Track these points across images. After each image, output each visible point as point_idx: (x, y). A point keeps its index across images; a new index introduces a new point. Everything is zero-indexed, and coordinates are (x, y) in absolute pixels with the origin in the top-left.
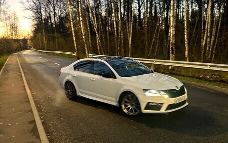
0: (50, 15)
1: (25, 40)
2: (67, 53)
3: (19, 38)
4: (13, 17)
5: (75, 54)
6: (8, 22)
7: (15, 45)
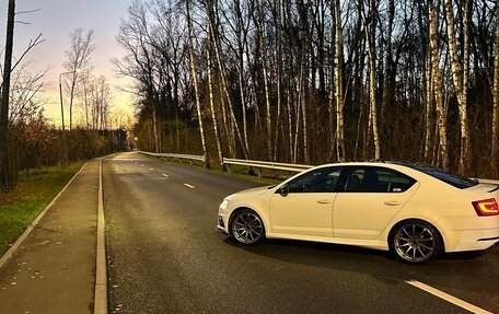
0: (169, 83)
1: (121, 133)
2: (190, 157)
3: (109, 128)
4: (100, 86)
5: (203, 159)
6: (89, 96)
7: (100, 142)
